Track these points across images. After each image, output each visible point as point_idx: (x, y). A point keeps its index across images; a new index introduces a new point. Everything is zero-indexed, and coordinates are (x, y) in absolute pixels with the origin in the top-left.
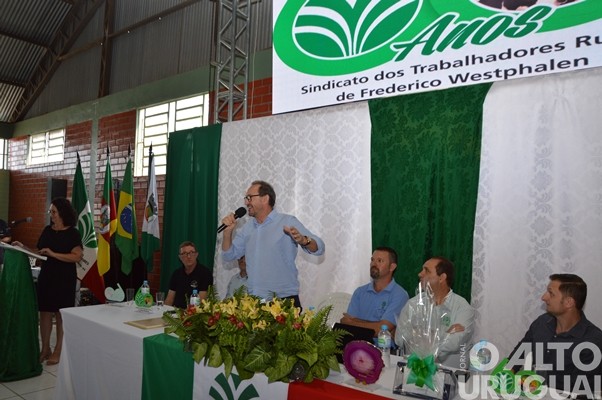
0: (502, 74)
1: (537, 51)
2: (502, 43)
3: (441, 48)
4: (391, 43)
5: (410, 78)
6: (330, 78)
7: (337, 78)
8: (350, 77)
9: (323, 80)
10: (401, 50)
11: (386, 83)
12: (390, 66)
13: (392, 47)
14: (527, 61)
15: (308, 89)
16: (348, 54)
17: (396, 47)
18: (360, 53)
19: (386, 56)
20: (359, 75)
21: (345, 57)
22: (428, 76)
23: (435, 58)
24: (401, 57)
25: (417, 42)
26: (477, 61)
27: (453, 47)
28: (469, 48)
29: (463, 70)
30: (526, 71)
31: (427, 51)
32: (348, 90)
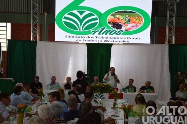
0: (114, 41)
1: (121, 38)
2: (115, 36)
3: (102, 34)
4: (91, 30)
5: (95, 39)
6: (75, 35)
7: (76, 36)
8: (80, 36)
9: (72, 35)
10: (93, 32)
11: (89, 39)
12: (90, 35)
13: (91, 31)
14: (119, 40)
15: (67, 36)
16: (79, 30)
17: (92, 31)
18: (83, 31)
19: (90, 33)
20: (82, 36)
21: (79, 31)
22: (99, 39)
23: (101, 36)
24: (93, 34)
25: (97, 31)
26: (110, 38)
27: (105, 34)
28: (108, 35)
29: (107, 39)
30: (119, 42)
31: (99, 34)
32: (79, 39)
